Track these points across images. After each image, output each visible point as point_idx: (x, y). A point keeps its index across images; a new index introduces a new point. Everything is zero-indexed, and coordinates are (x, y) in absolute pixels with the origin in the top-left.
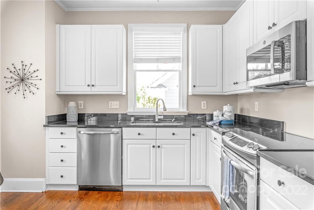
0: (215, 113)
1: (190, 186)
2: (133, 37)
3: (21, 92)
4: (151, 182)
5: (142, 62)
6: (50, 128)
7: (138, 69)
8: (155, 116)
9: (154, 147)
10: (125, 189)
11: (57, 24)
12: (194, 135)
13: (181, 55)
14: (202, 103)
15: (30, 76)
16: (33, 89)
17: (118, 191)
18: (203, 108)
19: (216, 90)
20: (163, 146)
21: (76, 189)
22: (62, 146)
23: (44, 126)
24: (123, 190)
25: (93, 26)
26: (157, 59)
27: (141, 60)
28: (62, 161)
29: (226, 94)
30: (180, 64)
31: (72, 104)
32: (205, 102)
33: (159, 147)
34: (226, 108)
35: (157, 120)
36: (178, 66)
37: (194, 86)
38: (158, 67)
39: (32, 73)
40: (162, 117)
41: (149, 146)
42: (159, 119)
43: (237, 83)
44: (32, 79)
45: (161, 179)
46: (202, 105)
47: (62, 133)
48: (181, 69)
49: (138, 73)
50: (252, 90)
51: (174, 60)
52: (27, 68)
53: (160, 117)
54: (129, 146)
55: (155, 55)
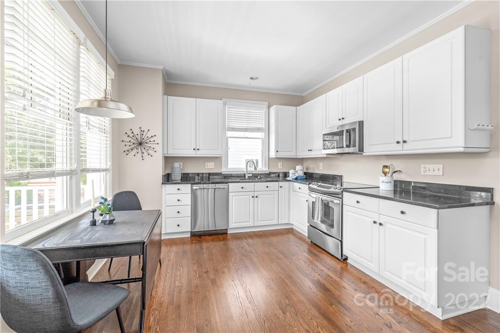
0: (291, 172)
1: (278, 225)
2: (227, 110)
3: (140, 155)
4: (250, 224)
5: (234, 131)
6: (167, 185)
7: (228, 136)
8: (245, 174)
9: (253, 197)
10: (229, 232)
11: (165, 95)
12: (281, 187)
13: (264, 126)
14: (279, 163)
15: (148, 141)
16: (150, 152)
17: (224, 234)
18: (279, 167)
19: (291, 154)
20: (260, 196)
21: (189, 235)
22: (179, 200)
23: (162, 184)
24: (228, 233)
25: (197, 99)
26: (246, 129)
27: (233, 129)
28: (178, 212)
29: (299, 157)
30: (263, 133)
31: (177, 165)
32: (281, 163)
33: (257, 197)
34: (298, 168)
35: (247, 177)
36: (261, 135)
37: (277, 151)
38: (245, 134)
39: (150, 138)
40: (251, 175)
41: (249, 196)
42: (248, 177)
43: (311, 150)
44: (150, 143)
45: (258, 221)
46: (279, 165)
47: (179, 189)
48: (263, 137)
49: (229, 139)
50: (325, 156)
51: (259, 130)
52: (145, 133)
53: (249, 175)
54: (234, 197)
55: (244, 125)
